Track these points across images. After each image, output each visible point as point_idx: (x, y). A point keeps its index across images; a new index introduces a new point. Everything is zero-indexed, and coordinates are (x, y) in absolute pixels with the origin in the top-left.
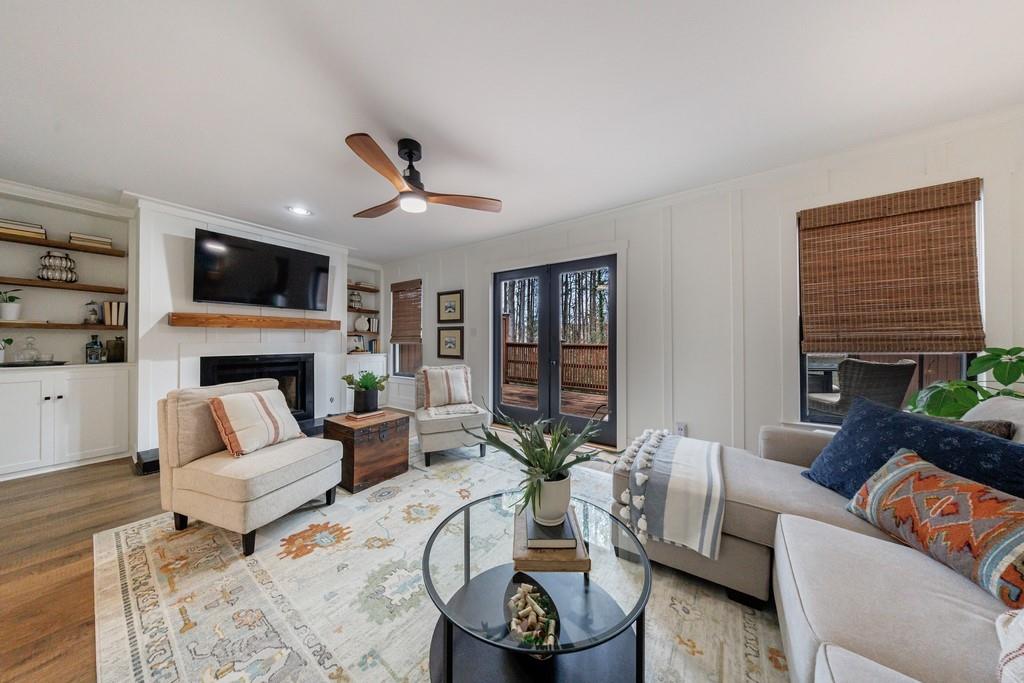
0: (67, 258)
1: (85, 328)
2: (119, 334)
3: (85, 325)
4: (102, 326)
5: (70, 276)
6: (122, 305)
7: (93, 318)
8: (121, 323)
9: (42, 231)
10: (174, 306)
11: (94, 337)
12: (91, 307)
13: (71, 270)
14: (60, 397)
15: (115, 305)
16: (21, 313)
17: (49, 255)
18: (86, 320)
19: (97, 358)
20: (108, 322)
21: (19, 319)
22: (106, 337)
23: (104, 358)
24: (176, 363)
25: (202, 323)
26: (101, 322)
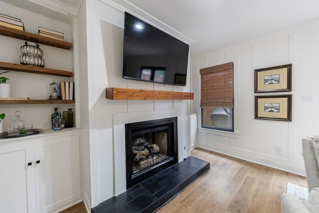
0: (38, 47)
1: (51, 103)
2: (70, 106)
3: (51, 100)
4: (60, 101)
5: (40, 62)
6: (71, 84)
7: (55, 95)
8: (71, 98)
9: (21, 24)
10: (109, 83)
11: (56, 109)
12: (54, 86)
13: (40, 57)
14: (38, 162)
15: (67, 84)
16: (12, 92)
17: (26, 45)
18: (50, 96)
19: (59, 126)
20: (63, 98)
21: (11, 96)
22: (63, 109)
23: (63, 126)
24: (111, 129)
25: (131, 96)
26: (60, 98)
